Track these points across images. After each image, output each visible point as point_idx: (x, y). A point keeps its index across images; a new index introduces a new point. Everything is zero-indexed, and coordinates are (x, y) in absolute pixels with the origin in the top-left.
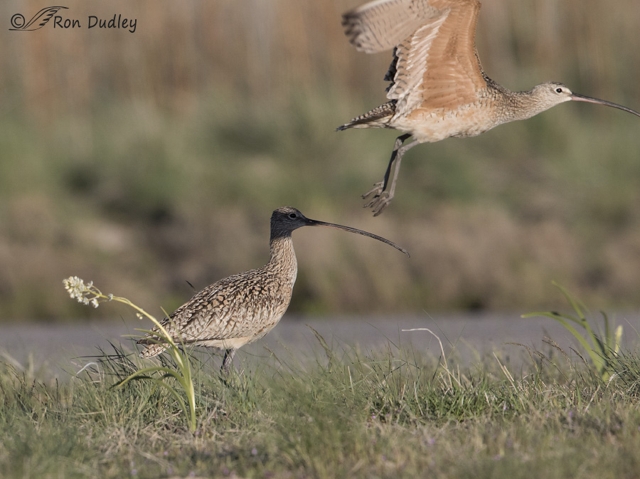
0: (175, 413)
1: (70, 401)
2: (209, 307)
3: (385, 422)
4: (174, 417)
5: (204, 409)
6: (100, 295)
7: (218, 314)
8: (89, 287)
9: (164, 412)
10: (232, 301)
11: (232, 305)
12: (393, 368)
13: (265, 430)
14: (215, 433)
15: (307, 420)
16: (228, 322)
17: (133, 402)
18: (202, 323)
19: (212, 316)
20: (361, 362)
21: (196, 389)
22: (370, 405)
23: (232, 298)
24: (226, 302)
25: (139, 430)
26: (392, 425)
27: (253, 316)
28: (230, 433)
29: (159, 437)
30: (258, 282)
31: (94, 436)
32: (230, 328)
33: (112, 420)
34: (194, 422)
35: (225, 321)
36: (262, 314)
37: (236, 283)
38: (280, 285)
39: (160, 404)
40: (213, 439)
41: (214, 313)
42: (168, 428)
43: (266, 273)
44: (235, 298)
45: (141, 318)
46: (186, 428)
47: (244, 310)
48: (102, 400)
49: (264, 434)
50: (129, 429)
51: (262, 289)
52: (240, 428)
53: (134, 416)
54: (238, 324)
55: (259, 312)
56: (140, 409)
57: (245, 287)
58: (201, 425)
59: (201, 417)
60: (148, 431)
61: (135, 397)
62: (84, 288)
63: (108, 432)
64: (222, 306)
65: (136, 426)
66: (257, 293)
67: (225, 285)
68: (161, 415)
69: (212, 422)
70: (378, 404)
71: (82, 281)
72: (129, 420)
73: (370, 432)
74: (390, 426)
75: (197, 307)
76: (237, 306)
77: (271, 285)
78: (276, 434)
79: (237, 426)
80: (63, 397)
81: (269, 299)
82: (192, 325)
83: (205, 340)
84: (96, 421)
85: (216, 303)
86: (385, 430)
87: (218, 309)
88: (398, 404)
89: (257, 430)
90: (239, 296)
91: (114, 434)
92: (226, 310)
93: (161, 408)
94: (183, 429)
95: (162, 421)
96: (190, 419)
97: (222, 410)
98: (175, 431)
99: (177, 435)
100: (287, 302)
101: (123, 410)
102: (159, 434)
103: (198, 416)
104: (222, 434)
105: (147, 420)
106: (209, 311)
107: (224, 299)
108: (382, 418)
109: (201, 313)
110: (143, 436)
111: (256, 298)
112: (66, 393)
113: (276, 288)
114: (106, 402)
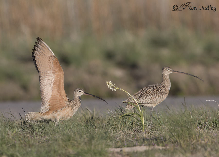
0: (138, 126)
1: (106, 123)
2: (146, 93)
3: (202, 129)
4: (138, 128)
5: (147, 125)
6: (117, 88)
7: (148, 96)
8: (114, 85)
9: (135, 126)
10: (152, 92)
11: (152, 93)
12: (204, 112)
13: (165, 131)
14: (150, 132)
15: (178, 128)
16: (151, 98)
17: (125, 123)
18: (143, 98)
19: (146, 96)
20: (195, 110)
21: (144, 119)
22: (197, 124)
23: (152, 91)
24: (151, 92)
25: (127, 132)
26: (204, 129)
27: (158, 97)
28: (154, 132)
29: (133, 134)
30: (160, 87)
31: (113, 133)
32: (151, 100)
33: (119, 128)
34: (144, 129)
35: (150, 98)
36: (161, 97)
37: (154, 87)
38: (166, 89)
39: (133, 124)
40: (150, 134)
41: (147, 96)
42: (136, 131)
43: (162, 85)
44: (153, 91)
45: (129, 96)
46: (141, 131)
47: (156, 95)
48: (116, 122)
49: (165, 132)
50: (124, 131)
51: (161, 89)
52: (158, 131)
53: (126, 127)
54: (154, 99)
55: (160, 96)
56: (127, 125)
57: (156, 88)
58: (146, 130)
59: (146, 127)
60: (130, 132)
61: (126, 122)
62: (112, 85)
63: (118, 132)
64: (149, 93)
65: (126, 130)
66: (160, 91)
67: (150, 87)
68: (134, 127)
69: (149, 129)
70: (199, 123)
71: (112, 83)
72: (124, 128)
73: (197, 132)
74: (203, 130)
75: (142, 93)
76: (154, 94)
77: (164, 88)
78: (169, 133)
79: (157, 130)
80: (104, 121)
81: (163, 92)
82: (140, 99)
83: (144, 103)
84: (114, 129)
85: (148, 92)
86: (202, 131)
87: (148, 94)
88: (205, 123)
89: (163, 131)
90: (154, 91)
91: (120, 133)
92: (150, 95)
93: (134, 125)
94: (140, 131)
95: (134, 129)
96: (143, 128)
97: (152, 125)
98: (138, 132)
99: (139, 133)
100: (167, 94)
101: (122, 125)
102: (133, 133)
103: (145, 127)
104: (152, 133)
105: (129, 128)
106: (146, 95)
107: (150, 91)
108: (201, 128)
109: (143, 95)
110: (128, 133)
111: (159, 92)
112: (105, 120)
113: (165, 90)
114: (117, 123)
